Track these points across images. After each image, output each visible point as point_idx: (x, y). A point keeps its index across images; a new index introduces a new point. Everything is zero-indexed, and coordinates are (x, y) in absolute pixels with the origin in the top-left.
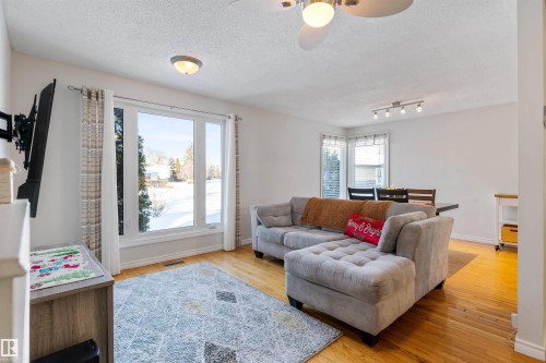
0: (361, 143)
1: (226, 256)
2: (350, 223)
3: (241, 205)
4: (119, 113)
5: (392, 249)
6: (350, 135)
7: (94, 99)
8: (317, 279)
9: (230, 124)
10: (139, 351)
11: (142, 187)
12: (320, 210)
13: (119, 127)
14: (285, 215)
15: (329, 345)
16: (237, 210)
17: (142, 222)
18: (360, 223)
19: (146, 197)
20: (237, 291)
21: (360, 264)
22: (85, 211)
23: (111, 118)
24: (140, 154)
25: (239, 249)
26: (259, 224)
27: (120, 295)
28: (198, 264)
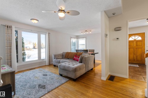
0: (80, 39)
1: (46, 66)
2: (74, 57)
3: (50, 54)
4: (16, 32)
5: (81, 62)
6: (78, 37)
7: (9, 28)
8: (65, 69)
9: (47, 35)
10: (22, 88)
11: (23, 50)
12: (69, 55)
13: (16, 35)
14: (61, 56)
15: (66, 82)
16: (49, 55)
17: (24, 59)
18: (76, 57)
19: (25, 53)
20: (48, 74)
21: (74, 65)
22: (7, 57)
23: (14, 33)
24: (23, 42)
25: (50, 65)
26: (54, 58)
27: (17, 77)
28: (39, 69)
